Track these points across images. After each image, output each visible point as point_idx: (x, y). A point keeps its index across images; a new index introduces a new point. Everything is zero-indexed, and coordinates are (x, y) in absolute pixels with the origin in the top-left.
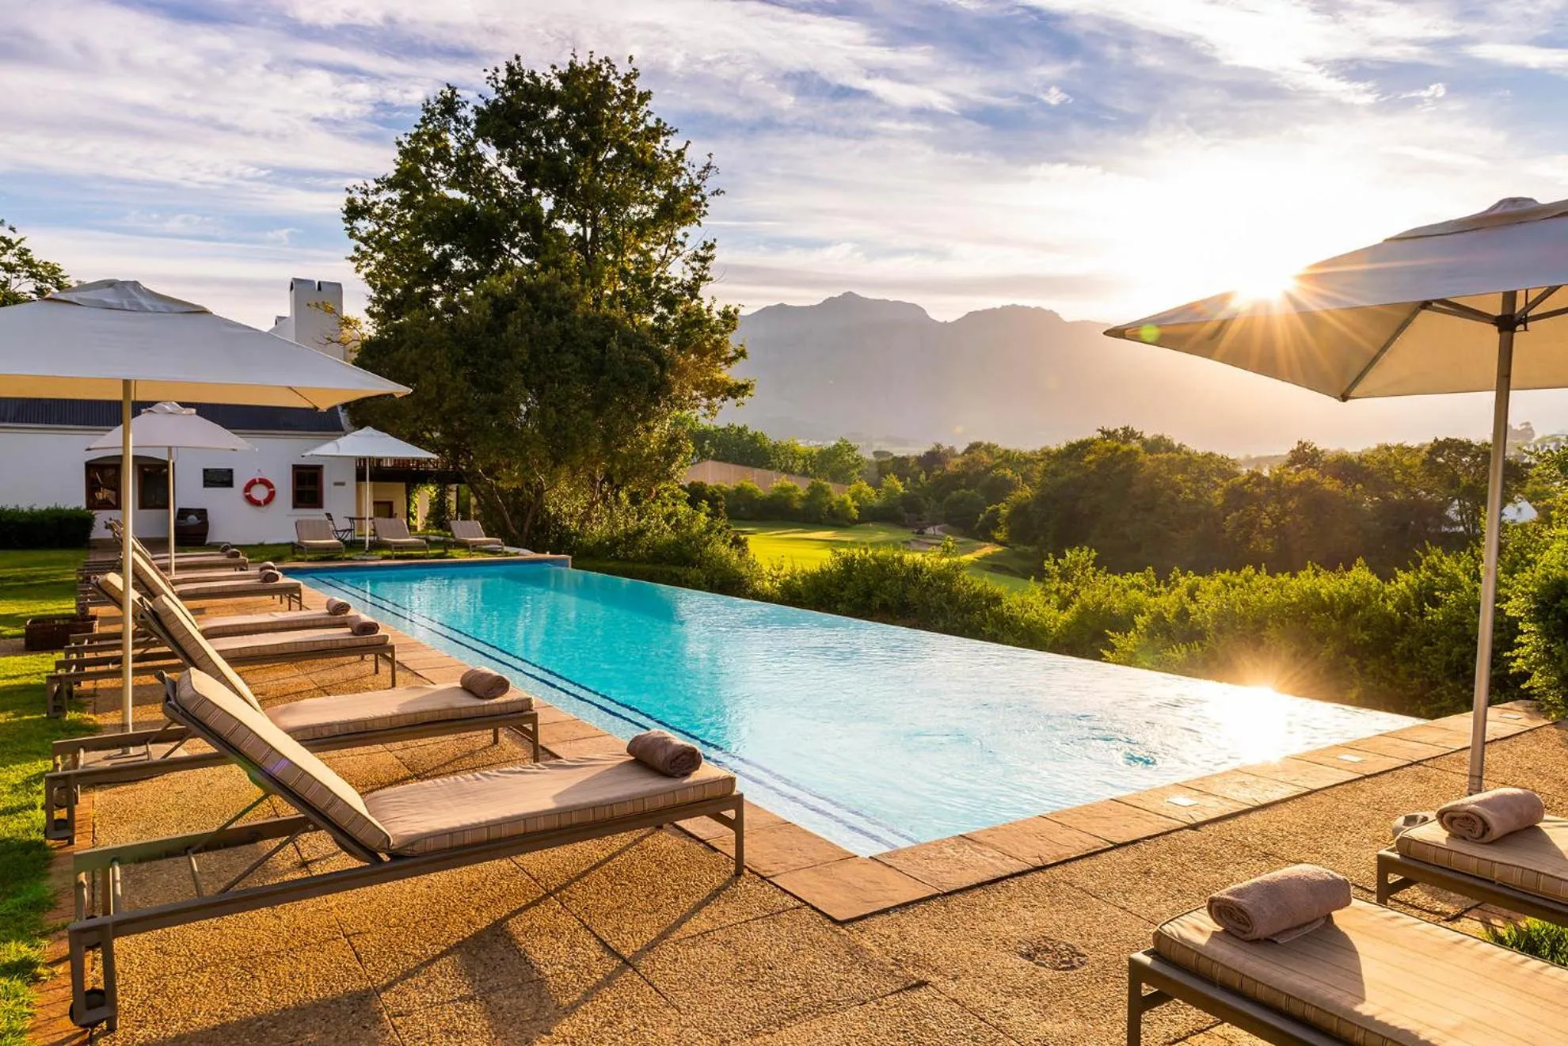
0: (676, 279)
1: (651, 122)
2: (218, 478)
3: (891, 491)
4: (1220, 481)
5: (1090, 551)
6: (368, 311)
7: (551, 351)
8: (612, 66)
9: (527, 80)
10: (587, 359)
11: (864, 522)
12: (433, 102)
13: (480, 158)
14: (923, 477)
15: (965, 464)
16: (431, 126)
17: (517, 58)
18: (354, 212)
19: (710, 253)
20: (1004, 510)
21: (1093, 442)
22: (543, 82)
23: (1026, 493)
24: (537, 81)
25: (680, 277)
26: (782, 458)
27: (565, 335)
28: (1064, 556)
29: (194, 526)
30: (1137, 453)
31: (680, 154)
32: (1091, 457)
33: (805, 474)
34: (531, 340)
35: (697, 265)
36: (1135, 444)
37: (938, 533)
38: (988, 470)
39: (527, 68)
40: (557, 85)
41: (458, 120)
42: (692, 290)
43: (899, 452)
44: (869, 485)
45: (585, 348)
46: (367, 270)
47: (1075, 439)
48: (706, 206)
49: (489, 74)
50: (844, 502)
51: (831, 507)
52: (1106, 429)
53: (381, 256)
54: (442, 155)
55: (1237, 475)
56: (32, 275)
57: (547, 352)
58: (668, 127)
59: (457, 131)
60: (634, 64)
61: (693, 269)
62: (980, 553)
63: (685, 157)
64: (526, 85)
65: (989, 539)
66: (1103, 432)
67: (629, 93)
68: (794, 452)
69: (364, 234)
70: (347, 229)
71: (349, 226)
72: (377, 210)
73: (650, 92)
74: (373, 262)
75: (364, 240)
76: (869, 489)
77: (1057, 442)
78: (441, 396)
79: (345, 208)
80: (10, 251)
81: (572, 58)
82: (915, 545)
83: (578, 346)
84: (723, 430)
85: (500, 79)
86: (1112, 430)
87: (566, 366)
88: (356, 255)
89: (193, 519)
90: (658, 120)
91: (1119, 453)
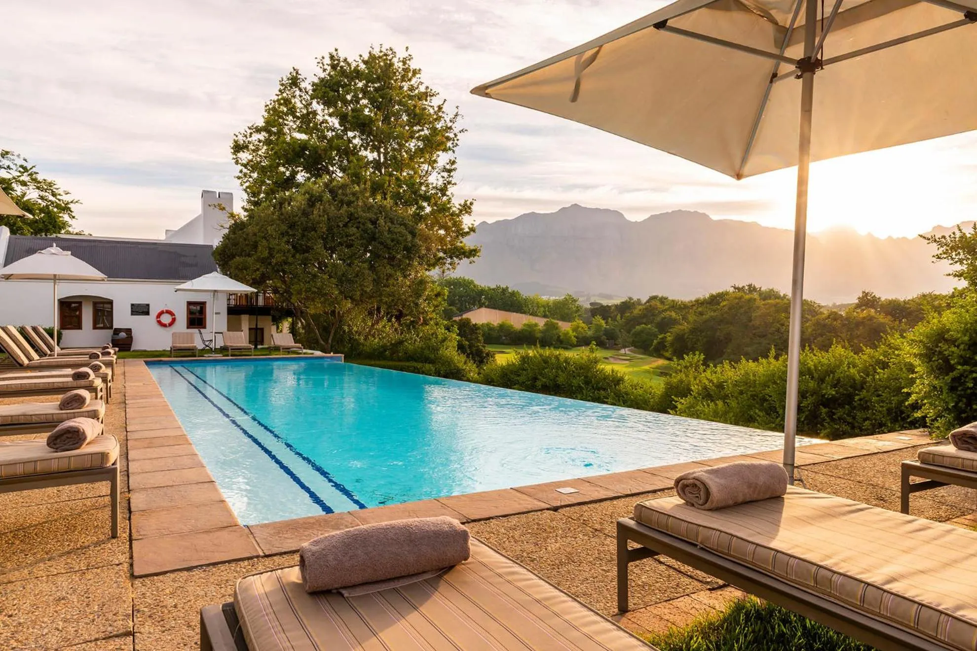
0: (432, 184)
1: (422, 89)
2: (140, 310)
3: (599, 327)
4: (809, 317)
5: (700, 354)
6: (243, 208)
7: (341, 226)
8: (394, 53)
9: (342, 64)
10: (365, 231)
11: (580, 346)
12: (285, 79)
13: (315, 113)
14: (619, 317)
15: (646, 309)
16: (285, 95)
17: (336, 50)
18: (238, 148)
19: (453, 167)
20: (669, 338)
21: (727, 293)
22: (354, 65)
23: (685, 327)
24: (349, 65)
25: (435, 182)
26: (530, 306)
27: (351, 216)
28: (683, 359)
29: (123, 339)
30: (755, 299)
31: (440, 108)
32: (725, 303)
33: (545, 316)
34: (329, 219)
35: (445, 174)
36: (755, 295)
37: (628, 352)
38: (660, 313)
39: (342, 55)
40: (362, 66)
41: (300, 90)
42: (443, 190)
43: (605, 302)
44: (584, 323)
45: (363, 224)
46: (247, 184)
47: (714, 292)
48: (458, 140)
49: (318, 60)
50: (568, 333)
51: (559, 337)
52: (737, 286)
53: (255, 175)
54: (292, 111)
55: (822, 313)
56: (38, 188)
57: (338, 226)
58: (433, 92)
59: (301, 96)
60: (409, 52)
61: (443, 177)
62: (655, 365)
63: (443, 110)
64: (342, 67)
65: (661, 356)
66: (735, 288)
67: (406, 70)
68: (538, 303)
69: (244, 162)
70: (234, 159)
71: (235, 157)
72: (251, 147)
73: (420, 70)
74: (250, 179)
75: (245, 166)
76: (583, 325)
77: (704, 294)
78: (271, 255)
79: (232, 146)
80: (26, 174)
81: (371, 49)
82: (612, 360)
83: (359, 222)
84: (493, 289)
85: (325, 63)
86: (741, 286)
87: (351, 236)
88: (240, 175)
89: (123, 335)
90: (427, 88)
91: (743, 300)
